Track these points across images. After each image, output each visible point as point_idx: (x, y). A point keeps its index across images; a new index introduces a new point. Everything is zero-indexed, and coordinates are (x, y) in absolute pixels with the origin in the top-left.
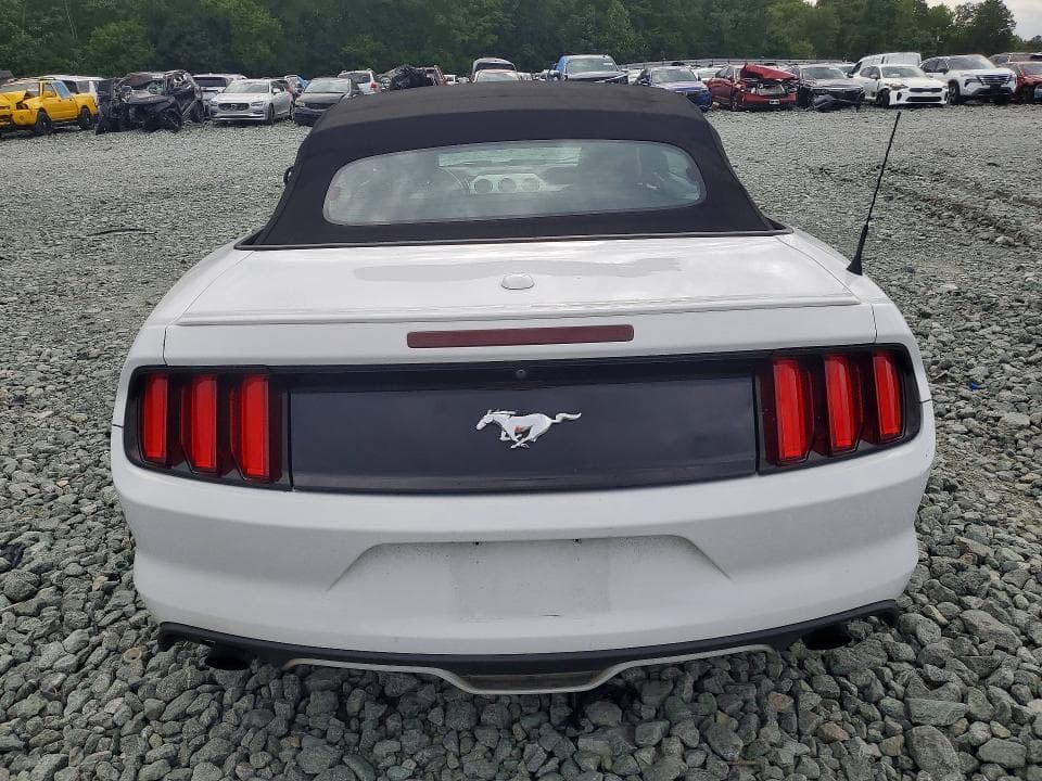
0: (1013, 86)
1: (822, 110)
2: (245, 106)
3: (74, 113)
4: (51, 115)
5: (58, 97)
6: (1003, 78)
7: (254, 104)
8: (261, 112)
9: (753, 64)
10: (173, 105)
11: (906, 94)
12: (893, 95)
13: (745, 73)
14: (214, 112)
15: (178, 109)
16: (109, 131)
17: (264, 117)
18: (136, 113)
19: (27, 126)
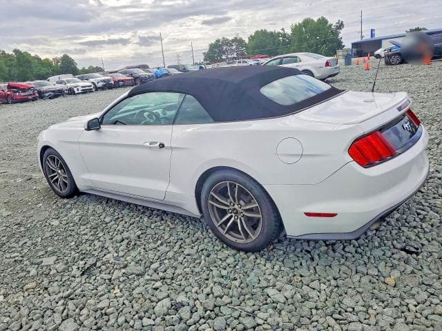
0: (112, 82)
1: (50, 98)
6: (108, 80)
9: (11, 83)
11: (80, 89)
12: (75, 89)
13: (9, 87)
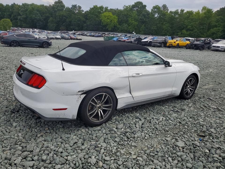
2: (219, 47)
3: (185, 45)
4: (180, 45)
5: (183, 42)
7: (221, 47)
8: (223, 49)
10: (203, 45)
14: (211, 48)
15: (204, 46)
16: (189, 49)
17: (223, 50)
18: (194, 46)
19: (174, 46)
